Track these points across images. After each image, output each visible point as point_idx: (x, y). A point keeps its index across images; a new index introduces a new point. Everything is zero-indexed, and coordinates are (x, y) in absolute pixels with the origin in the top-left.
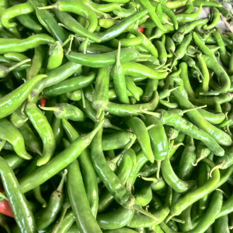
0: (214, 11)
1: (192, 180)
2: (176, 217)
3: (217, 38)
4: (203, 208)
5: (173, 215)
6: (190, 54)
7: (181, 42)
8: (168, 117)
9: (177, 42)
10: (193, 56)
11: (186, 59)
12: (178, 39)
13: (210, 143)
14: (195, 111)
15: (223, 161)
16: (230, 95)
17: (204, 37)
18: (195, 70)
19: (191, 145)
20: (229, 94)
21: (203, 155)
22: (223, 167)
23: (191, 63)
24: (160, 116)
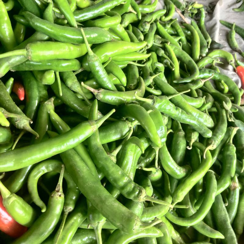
0: (169, 4)
1: (187, 165)
2: (179, 204)
3: (178, 28)
4: (200, 190)
5: (176, 203)
6: (157, 43)
7: (148, 31)
8: (161, 102)
9: (143, 31)
10: (160, 45)
11: (154, 49)
12: (145, 28)
13: (198, 126)
14: (179, 96)
15: (212, 141)
16: (202, 81)
17: (166, 27)
18: (165, 59)
19: (180, 130)
20: (201, 79)
21: (194, 138)
22: (213, 147)
23: (160, 52)
24: (153, 103)
